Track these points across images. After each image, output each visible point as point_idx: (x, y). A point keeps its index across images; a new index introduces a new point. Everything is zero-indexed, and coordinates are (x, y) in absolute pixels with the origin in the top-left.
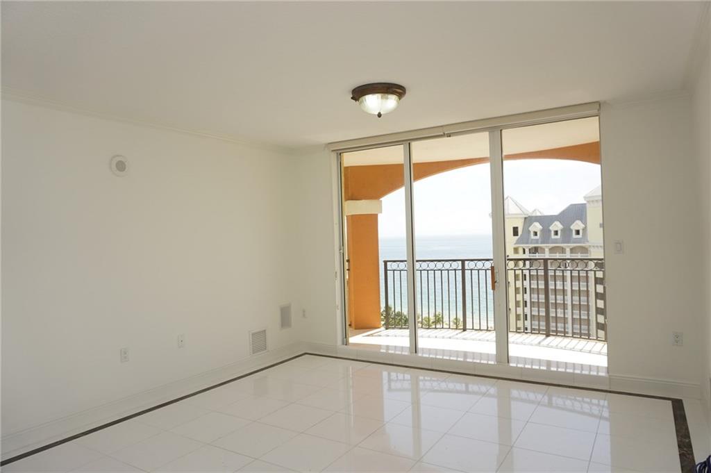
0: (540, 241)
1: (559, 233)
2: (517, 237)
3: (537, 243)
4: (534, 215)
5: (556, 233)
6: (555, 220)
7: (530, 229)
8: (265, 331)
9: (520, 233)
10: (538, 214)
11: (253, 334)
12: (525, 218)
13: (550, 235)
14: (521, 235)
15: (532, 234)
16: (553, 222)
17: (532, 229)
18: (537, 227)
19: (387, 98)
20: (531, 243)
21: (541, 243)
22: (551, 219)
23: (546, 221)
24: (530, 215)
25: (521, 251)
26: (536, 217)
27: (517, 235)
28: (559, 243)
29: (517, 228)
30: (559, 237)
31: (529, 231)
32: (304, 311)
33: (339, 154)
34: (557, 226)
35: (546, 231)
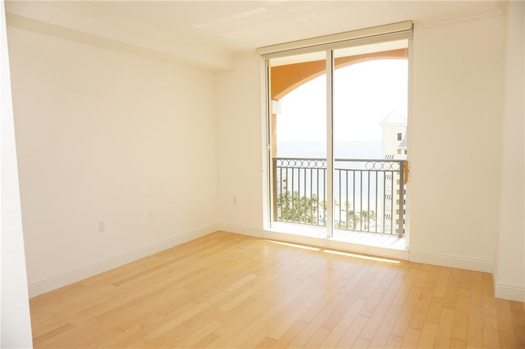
2: (400, 141)
9: (403, 138)
14: (404, 140)
25: (403, 152)
27: (401, 140)
29: (401, 134)
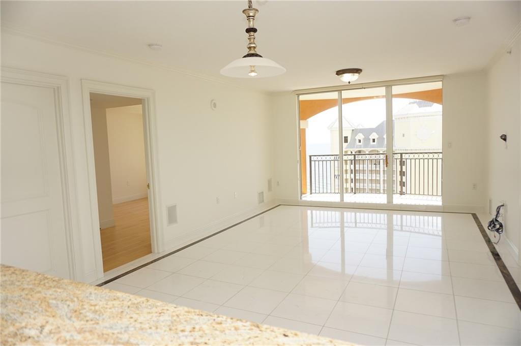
0: (362, 146)
1: (376, 141)
2: (347, 144)
3: (361, 148)
4: (358, 128)
5: (374, 140)
6: (359, 132)
7: (356, 137)
8: (263, 192)
9: (349, 141)
10: (361, 127)
11: (259, 194)
12: (353, 130)
13: (370, 142)
15: (357, 141)
16: (372, 133)
17: (357, 138)
18: (360, 136)
19: (354, 75)
20: (357, 148)
21: (364, 148)
22: (371, 131)
23: (367, 132)
24: (356, 128)
26: (361, 129)
27: (347, 142)
28: (375, 148)
29: (347, 137)
30: (375, 143)
31: (355, 140)
32: (278, 182)
33: (298, 95)
34: (374, 136)
35: (367, 139)
